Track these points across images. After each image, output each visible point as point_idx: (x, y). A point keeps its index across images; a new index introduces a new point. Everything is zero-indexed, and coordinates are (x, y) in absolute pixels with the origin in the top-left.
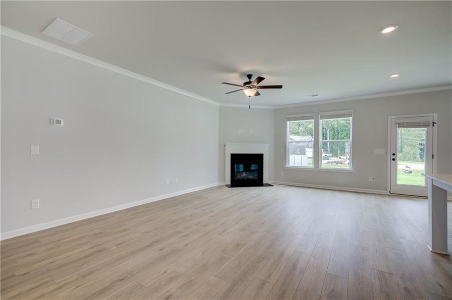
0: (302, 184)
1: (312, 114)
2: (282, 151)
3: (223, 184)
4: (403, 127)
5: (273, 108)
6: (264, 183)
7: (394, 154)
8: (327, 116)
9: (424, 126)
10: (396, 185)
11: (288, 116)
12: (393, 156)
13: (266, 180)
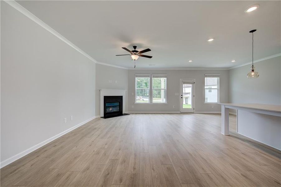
0: (142, 112)
1: (149, 75)
2: (133, 94)
3: (99, 116)
4: (185, 83)
5: (127, 69)
6: (123, 113)
7: (182, 95)
8: (156, 76)
9: (192, 84)
10: (183, 109)
11: (137, 75)
12: (182, 97)
13: (124, 112)
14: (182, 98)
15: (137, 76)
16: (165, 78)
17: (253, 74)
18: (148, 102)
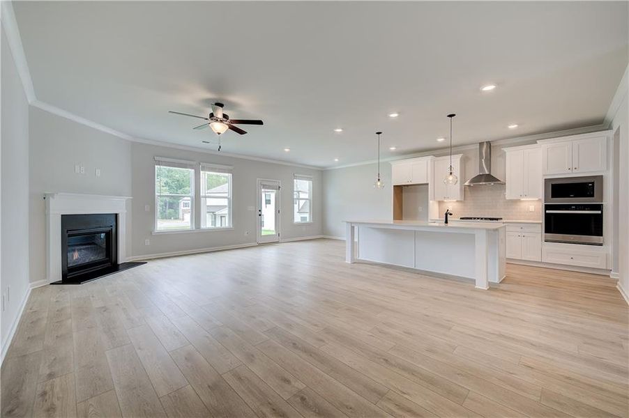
1: (193, 162)
4: (265, 188)
5: (130, 139)
6: (120, 262)
7: (260, 211)
8: (209, 168)
9: (276, 189)
10: (261, 236)
12: (260, 213)
13: (123, 257)
14: (260, 215)
15: (159, 163)
16: (227, 174)
17: (379, 183)
18: (189, 228)
